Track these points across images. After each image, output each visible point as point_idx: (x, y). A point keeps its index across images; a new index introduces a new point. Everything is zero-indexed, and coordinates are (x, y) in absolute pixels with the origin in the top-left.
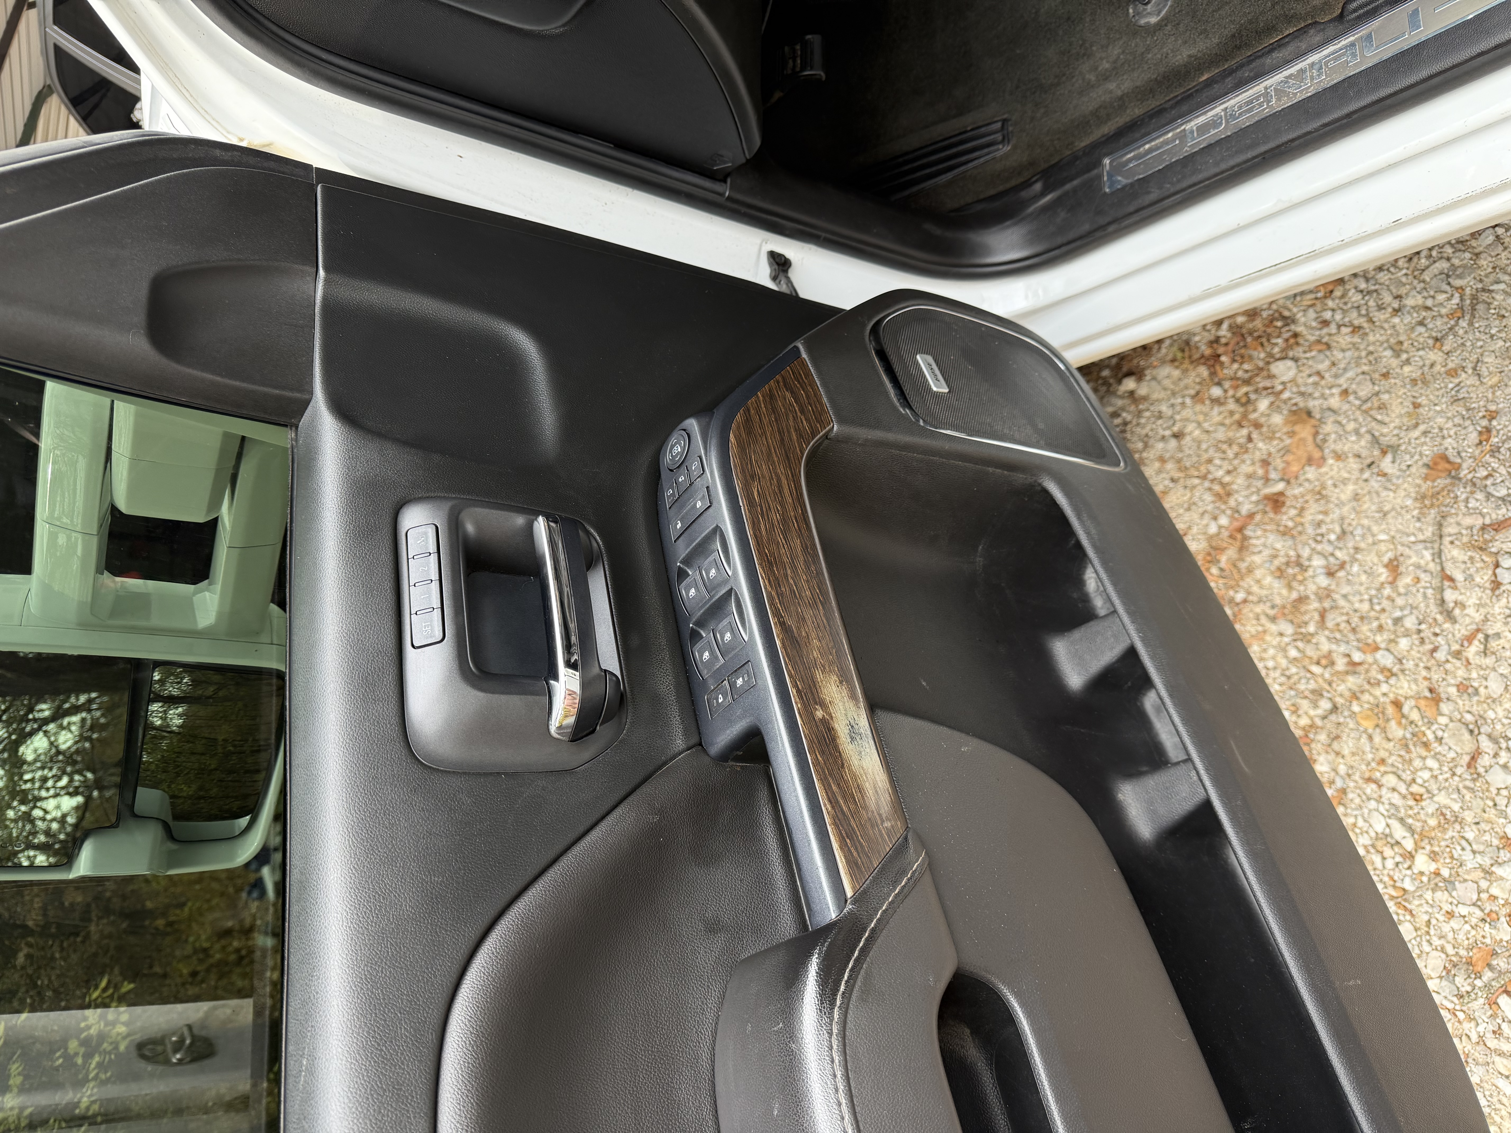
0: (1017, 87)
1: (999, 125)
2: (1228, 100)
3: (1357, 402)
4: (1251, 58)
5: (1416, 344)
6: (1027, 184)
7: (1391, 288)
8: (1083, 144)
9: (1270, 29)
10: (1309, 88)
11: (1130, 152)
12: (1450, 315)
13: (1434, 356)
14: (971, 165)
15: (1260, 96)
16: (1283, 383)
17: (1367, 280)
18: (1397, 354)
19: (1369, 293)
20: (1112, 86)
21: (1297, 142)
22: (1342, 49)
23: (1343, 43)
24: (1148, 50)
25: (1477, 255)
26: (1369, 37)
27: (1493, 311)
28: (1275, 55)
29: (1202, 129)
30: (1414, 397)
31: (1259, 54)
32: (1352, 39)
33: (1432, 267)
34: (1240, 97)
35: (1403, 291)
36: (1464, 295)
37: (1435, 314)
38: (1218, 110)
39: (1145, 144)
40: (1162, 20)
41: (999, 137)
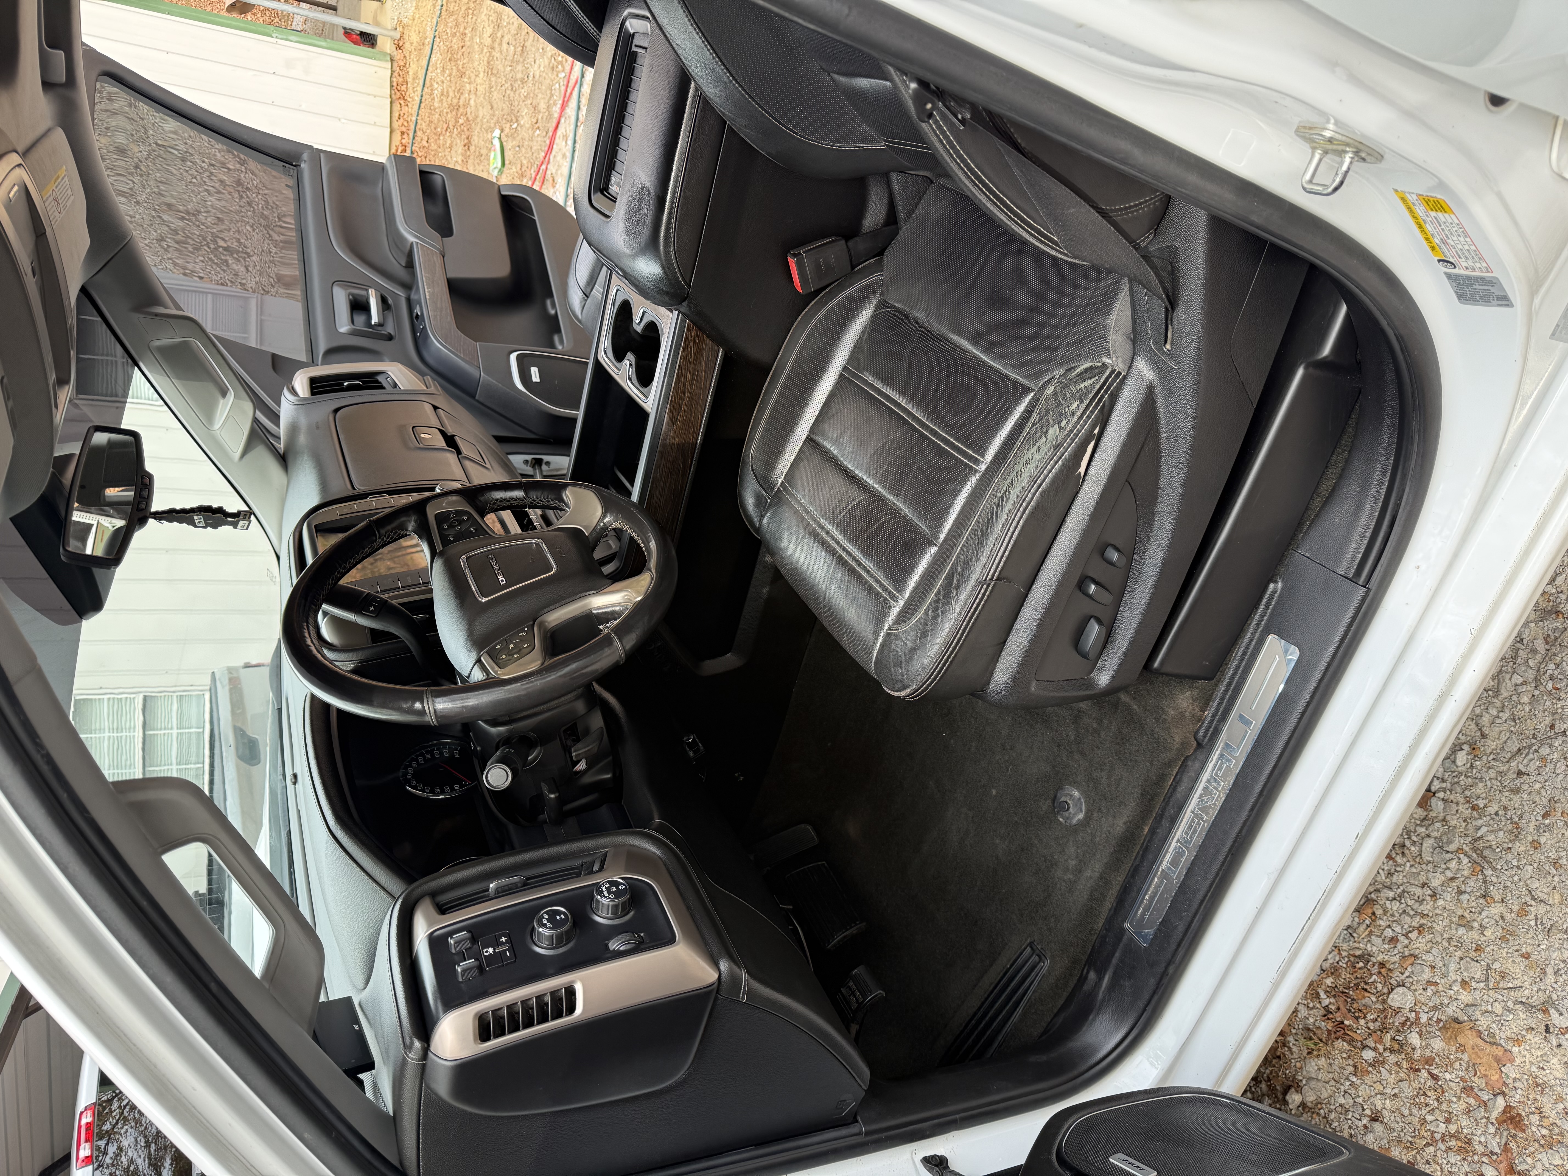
0: (1022, 915)
1: (1029, 950)
2: (1175, 834)
3: (1482, 985)
4: (1166, 800)
5: (1473, 910)
6: (1083, 979)
7: (1412, 882)
8: (1100, 925)
9: (1162, 778)
10: (1219, 797)
11: (1139, 908)
12: (1473, 873)
13: (1496, 910)
14: (1030, 993)
15: (1193, 819)
16: (1411, 1010)
17: (1390, 888)
18: (1468, 926)
19: (1401, 896)
20: (1088, 873)
21: (1244, 832)
22: (1218, 762)
23: (1215, 758)
24: (1093, 836)
25: (1444, 820)
26: (1227, 746)
27: (1498, 850)
28: (1179, 789)
29: (1174, 862)
30: (1517, 951)
31: (1169, 795)
32: (1218, 752)
33: (1423, 849)
34: (1181, 827)
35: (1422, 878)
36: (1467, 852)
37: (1462, 879)
38: (1173, 845)
39: (1144, 897)
40: (1086, 813)
41: (1035, 958)
